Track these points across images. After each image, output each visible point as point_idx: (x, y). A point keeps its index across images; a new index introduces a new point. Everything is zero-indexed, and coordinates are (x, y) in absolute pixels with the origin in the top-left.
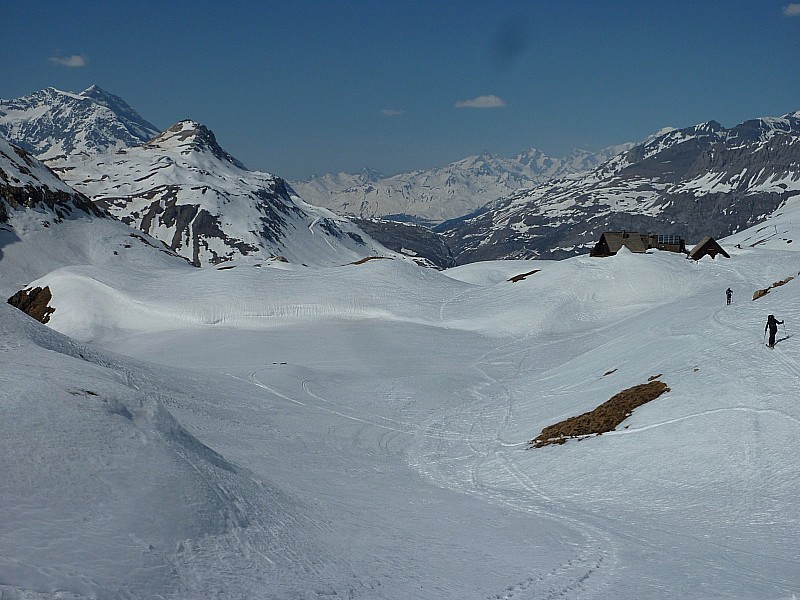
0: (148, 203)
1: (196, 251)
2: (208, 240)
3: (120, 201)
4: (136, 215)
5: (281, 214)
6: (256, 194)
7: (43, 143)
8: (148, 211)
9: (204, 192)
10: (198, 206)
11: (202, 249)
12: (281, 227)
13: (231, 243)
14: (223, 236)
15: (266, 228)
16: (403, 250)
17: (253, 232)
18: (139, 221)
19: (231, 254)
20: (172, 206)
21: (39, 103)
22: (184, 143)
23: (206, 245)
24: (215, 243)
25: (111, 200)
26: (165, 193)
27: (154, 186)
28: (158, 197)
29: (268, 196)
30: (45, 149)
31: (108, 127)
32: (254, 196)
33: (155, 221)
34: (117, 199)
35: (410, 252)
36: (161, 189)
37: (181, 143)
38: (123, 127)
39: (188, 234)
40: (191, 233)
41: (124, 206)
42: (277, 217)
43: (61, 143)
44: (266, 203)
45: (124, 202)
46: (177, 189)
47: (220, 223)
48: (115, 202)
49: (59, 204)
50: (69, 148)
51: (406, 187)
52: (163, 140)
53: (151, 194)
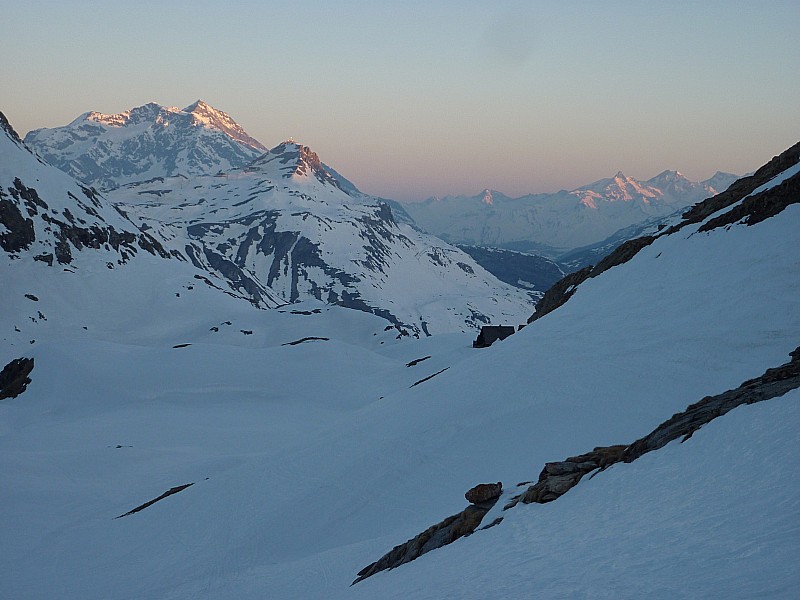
0: (246, 229)
1: (295, 281)
2: (307, 269)
3: (216, 227)
4: (233, 242)
5: (385, 242)
6: (360, 221)
7: (144, 162)
8: (245, 237)
9: (304, 218)
10: (298, 233)
11: (301, 278)
12: (385, 257)
13: (331, 272)
14: (323, 266)
15: (369, 257)
16: (519, 282)
17: (355, 261)
18: (235, 249)
19: (331, 285)
20: (270, 232)
21: (141, 119)
22: (287, 165)
23: (305, 274)
24: (315, 273)
25: (207, 225)
26: (263, 219)
27: (253, 212)
28: (256, 223)
29: (373, 223)
30: (146, 168)
31: (212, 144)
32: (357, 223)
33: (252, 248)
34: (213, 224)
35: (527, 285)
36: (260, 215)
37: (283, 166)
38: (228, 145)
39: (286, 263)
40: (290, 262)
41: (221, 232)
42: (381, 246)
43: (163, 161)
44: (370, 231)
45: (220, 228)
46: (277, 215)
47: (321, 251)
48: (212, 228)
49: (125, 245)
50: (170, 167)
51: (532, 211)
52: (264, 162)
53: (249, 220)
